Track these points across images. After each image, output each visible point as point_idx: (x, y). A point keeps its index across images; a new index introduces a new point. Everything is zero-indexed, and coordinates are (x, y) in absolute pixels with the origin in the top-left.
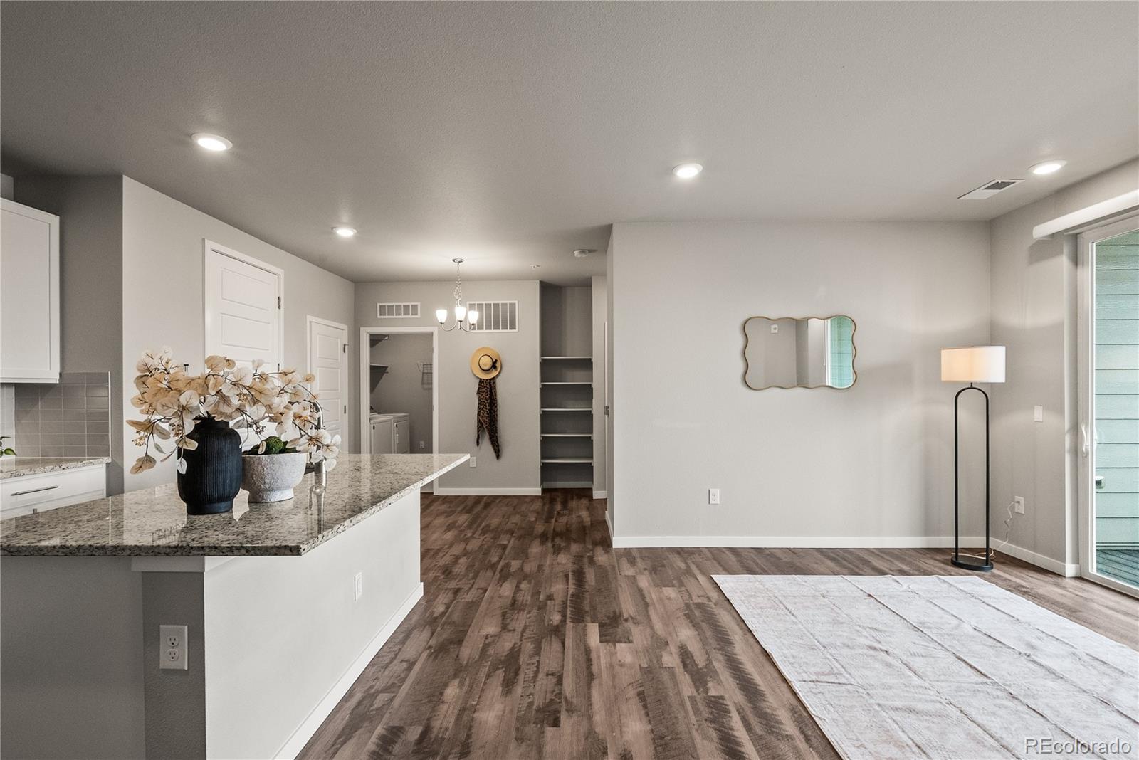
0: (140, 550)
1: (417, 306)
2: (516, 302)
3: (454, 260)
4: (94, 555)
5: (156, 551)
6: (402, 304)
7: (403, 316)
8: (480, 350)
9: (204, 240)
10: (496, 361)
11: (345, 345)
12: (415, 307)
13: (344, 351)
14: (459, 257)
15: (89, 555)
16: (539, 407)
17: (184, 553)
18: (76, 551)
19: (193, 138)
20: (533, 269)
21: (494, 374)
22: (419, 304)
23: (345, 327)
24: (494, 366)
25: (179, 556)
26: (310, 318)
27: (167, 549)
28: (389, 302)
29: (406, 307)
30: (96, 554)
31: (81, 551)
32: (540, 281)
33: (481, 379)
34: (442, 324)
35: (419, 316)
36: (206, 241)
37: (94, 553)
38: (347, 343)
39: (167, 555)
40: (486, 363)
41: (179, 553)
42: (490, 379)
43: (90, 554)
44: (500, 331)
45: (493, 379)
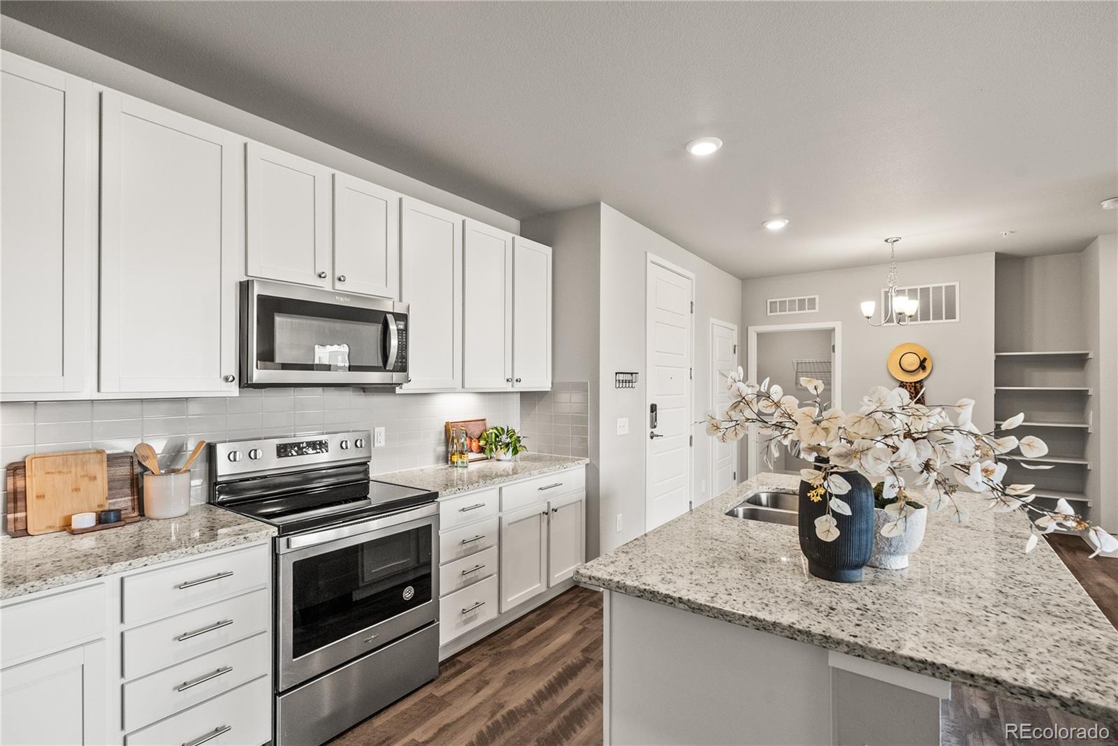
0: (865, 651)
1: (814, 299)
2: (957, 284)
3: (886, 241)
4: (796, 639)
5: (890, 658)
6: (797, 298)
7: (797, 312)
8: (902, 346)
9: (646, 253)
10: (925, 359)
11: (735, 346)
12: (812, 301)
13: (735, 352)
14: (892, 235)
15: (788, 637)
16: (993, 419)
17: (937, 674)
18: (771, 627)
19: (687, 148)
20: (1004, 236)
21: (921, 376)
22: (817, 297)
23: (735, 327)
24: (922, 366)
25: (928, 675)
26: (712, 320)
27: (909, 661)
28: (780, 298)
29: (802, 302)
30: (799, 638)
31: (777, 629)
32: (996, 253)
33: (902, 382)
34: (868, 318)
35: (817, 310)
36: (648, 253)
37: (795, 636)
38: (736, 344)
39: (908, 668)
40: (912, 362)
41: (929, 672)
42: (916, 383)
43: (791, 636)
44: (931, 321)
45: (920, 382)
